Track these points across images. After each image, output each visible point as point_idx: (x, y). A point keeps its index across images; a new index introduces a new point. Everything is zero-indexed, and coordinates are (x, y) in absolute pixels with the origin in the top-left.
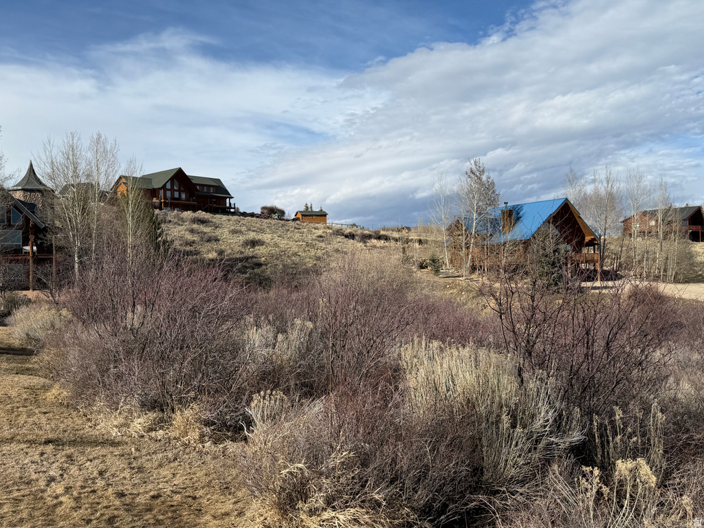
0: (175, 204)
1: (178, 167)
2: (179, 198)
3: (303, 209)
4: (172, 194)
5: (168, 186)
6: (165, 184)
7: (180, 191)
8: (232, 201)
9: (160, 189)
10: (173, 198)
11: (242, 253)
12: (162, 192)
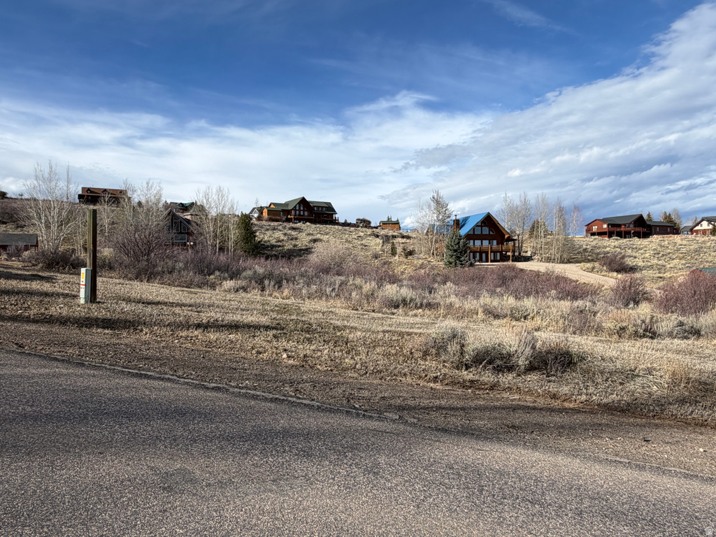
0: (300, 219)
1: (302, 196)
2: (304, 215)
3: (386, 220)
4: (300, 212)
5: (297, 208)
6: (295, 207)
7: (304, 211)
8: (337, 216)
9: (292, 210)
10: (300, 215)
11: (306, 246)
12: (293, 212)
